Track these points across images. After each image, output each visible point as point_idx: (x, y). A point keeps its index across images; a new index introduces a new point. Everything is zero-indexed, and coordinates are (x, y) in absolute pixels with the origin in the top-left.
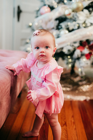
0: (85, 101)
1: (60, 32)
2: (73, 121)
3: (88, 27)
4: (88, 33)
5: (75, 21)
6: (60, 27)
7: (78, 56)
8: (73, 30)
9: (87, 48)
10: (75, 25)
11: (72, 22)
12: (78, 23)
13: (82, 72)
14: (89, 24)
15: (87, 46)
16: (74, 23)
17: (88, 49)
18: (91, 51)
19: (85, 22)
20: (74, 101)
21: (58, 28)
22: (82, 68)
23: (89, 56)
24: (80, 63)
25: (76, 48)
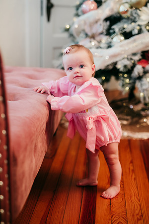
5: (134, 22)
20: (134, 139)
21: (109, 33)
22: (145, 92)
24: (141, 85)
25: (136, 63)
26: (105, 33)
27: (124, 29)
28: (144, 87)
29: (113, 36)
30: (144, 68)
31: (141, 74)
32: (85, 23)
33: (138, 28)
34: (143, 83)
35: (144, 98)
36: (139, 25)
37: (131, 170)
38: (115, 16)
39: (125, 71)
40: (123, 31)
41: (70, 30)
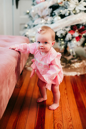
0: (76, 76)
3: (78, 13)
9: (77, 32)
18: (80, 34)
20: (67, 76)
22: (73, 49)
24: (71, 45)
25: (68, 32)
26: (50, 15)
27: (60, 13)
28: (72, 46)
29: (54, 17)
30: (72, 35)
31: (71, 39)
32: (38, 10)
33: (69, 12)
34: (71, 43)
35: (73, 52)
36: (69, 11)
37: (65, 94)
38: (55, 5)
39: (61, 37)
40: (60, 14)
41: (30, 14)
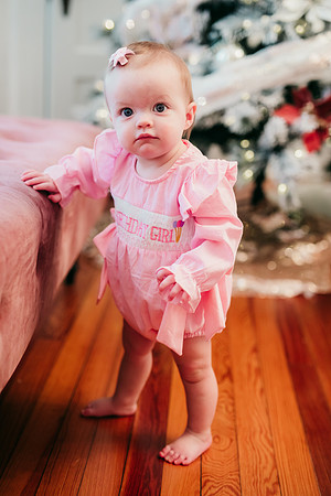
0: (301, 297)
1: (214, 54)
2: (255, 364)
3: (316, 34)
4: (315, 59)
5: (268, 13)
6: (213, 36)
7: (277, 139)
8: (261, 47)
9: (311, 113)
10: (267, 30)
11: (260, 17)
12: (279, 23)
13: (289, 198)
14: (318, 26)
15: (310, 106)
16: (266, 20)
17: (314, 117)
18: (323, 123)
19: (303, 17)
20: (261, 297)
21: (208, 39)
22: (292, 184)
23: (316, 142)
24: (282, 165)
25: (271, 112)
26: (198, 38)
28: (289, 172)
29: (216, 46)
30: (289, 125)
31: (283, 140)
33: (277, 29)
34: (285, 161)
39: (244, 131)
40: (242, 36)
41: (115, 33)
